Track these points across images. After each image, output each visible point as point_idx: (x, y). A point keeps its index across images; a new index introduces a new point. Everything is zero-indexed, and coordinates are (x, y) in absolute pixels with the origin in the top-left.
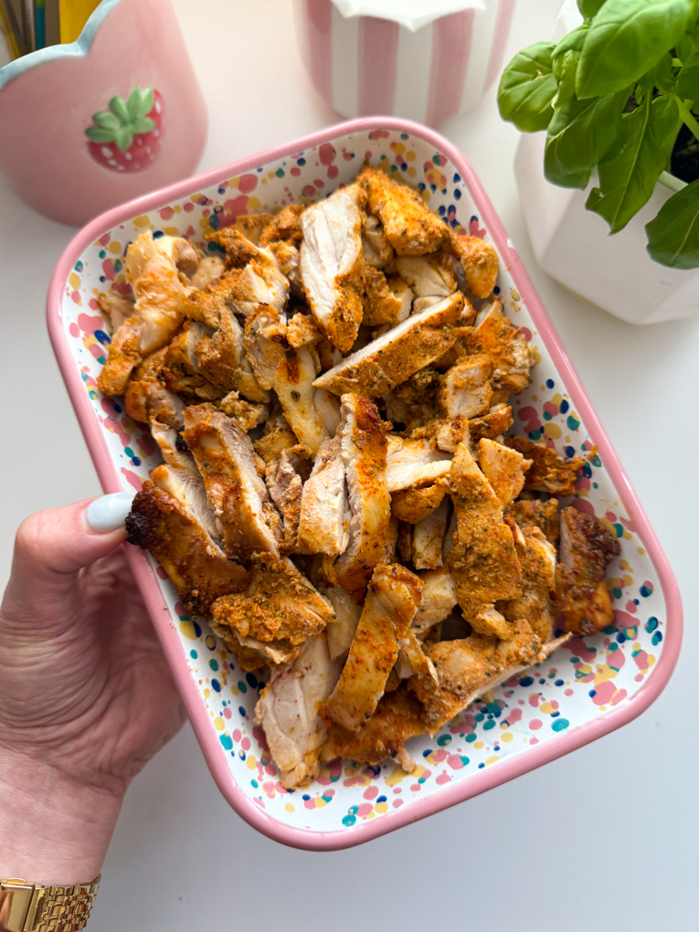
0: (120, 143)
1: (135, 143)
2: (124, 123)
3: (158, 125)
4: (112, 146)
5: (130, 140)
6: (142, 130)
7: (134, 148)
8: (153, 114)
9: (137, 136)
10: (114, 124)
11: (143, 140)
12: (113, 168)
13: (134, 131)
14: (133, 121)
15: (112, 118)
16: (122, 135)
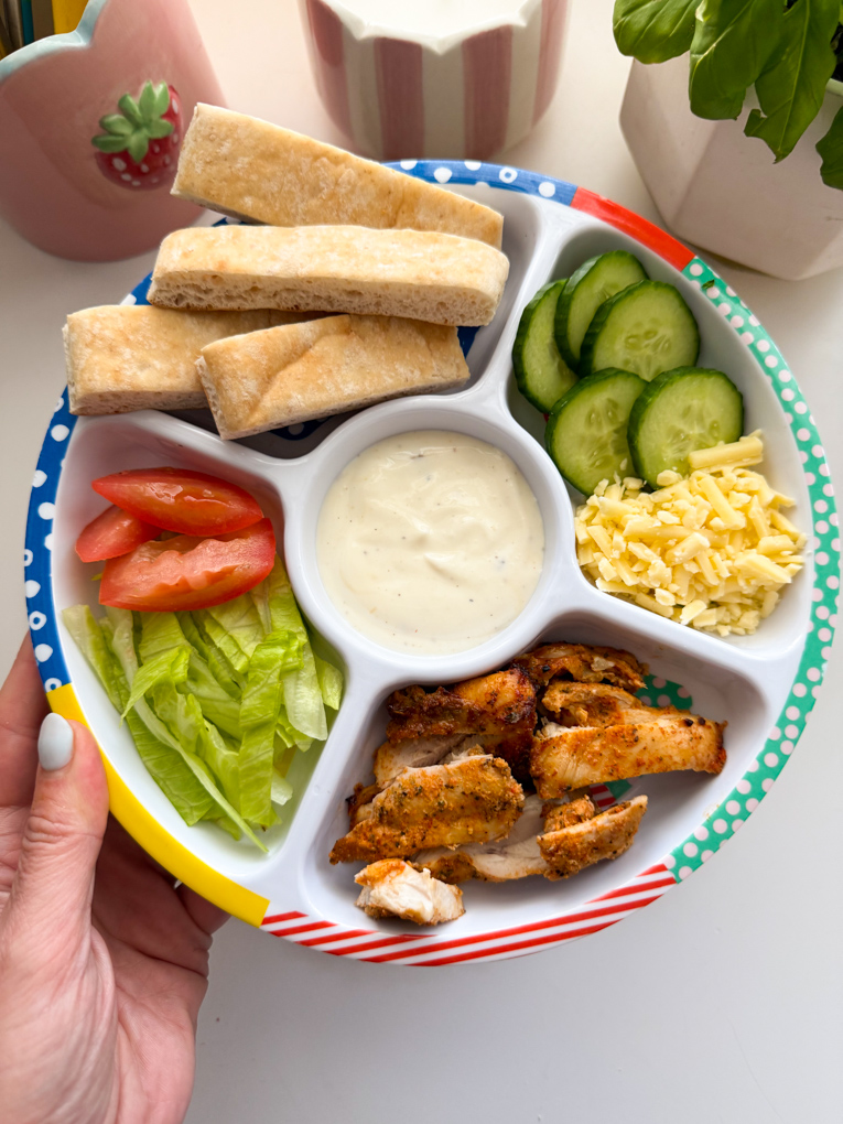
0: (133, 153)
1: (151, 150)
2: (137, 127)
3: (176, 127)
4: (125, 155)
5: (146, 148)
6: (159, 135)
7: (150, 157)
8: (170, 115)
9: (153, 142)
10: (126, 129)
11: (161, 147)
12: (127, 184)
13: (150, 135)
14: (148, 124)
15: (122, 122)
16: (135, 141)
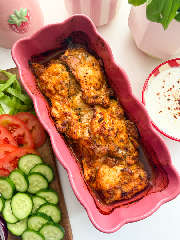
0: (17, 24)
1: (22, 24)
2: (19, 18)
3: (29, 20)
4: (15, 25)
5: (21, 24)
6: (24, 21)
7: (22, 26)
8: (27, 16)
9: (23, 23)
10: (16, 19)
11: (24, 24)
12: (16, 32)
13: (22, 21)
14: (21, 18)
15: (15, 17)
16: (18, 22)
